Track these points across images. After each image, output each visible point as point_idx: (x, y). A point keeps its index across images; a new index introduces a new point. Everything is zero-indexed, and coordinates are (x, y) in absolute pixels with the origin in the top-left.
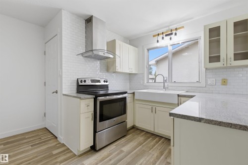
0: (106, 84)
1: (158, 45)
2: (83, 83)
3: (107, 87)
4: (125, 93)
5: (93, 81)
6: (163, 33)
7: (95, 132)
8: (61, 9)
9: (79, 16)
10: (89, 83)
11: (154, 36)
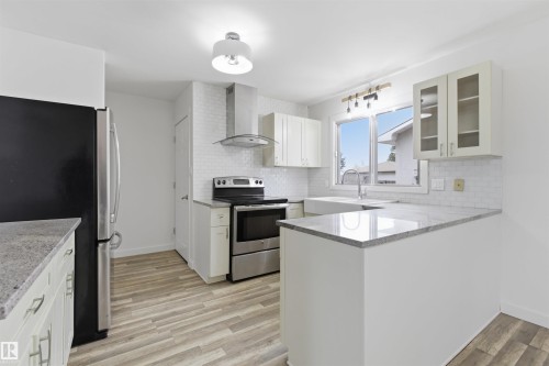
0: (259, 185)
1: (349, 116)
2: (222, 186)
3: (260, 191)
4: (285, 201)
5: (236, 181)
6: (357, 95)
7: (231, 255)
8: (191, 82)
9: (215, 86)
10: (230, 184)
11: (343, 101)
